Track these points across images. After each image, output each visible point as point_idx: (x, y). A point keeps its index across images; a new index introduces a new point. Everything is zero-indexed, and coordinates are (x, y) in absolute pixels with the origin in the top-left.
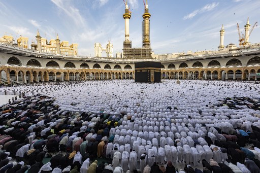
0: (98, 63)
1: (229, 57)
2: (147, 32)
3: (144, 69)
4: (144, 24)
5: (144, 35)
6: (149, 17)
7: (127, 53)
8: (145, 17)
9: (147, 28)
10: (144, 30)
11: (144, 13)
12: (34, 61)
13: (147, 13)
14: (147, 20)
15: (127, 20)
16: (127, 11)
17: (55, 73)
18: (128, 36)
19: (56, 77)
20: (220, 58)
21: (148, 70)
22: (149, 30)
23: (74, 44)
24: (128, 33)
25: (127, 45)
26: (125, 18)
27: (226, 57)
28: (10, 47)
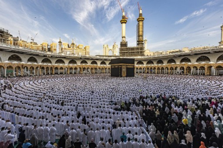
0: (95, 60)
1: (219, 52)
2: (141, 33)
3: (116, 65)
4: (138, 26)
5: (139, 36)
6: (143, 21)
7: (122, 52)
8: (139, 20)
9: (141, 30)
10: (138, 32)
11: (138, 17)
12: (46, 60)
13: (141, 17)
14: (141, 23)
15: (124, 25)
16: (123, 17)
17: (59, 68)
18: (125, 37)
19: (59, 71)
20: (209, 53)
21: (119, 66)
22: (143, 32)
23: (87, 46)
24: (124, 35)
25: (124, 45)
26: (122, 23)
27: (216, 52)
28: (27, 50)
